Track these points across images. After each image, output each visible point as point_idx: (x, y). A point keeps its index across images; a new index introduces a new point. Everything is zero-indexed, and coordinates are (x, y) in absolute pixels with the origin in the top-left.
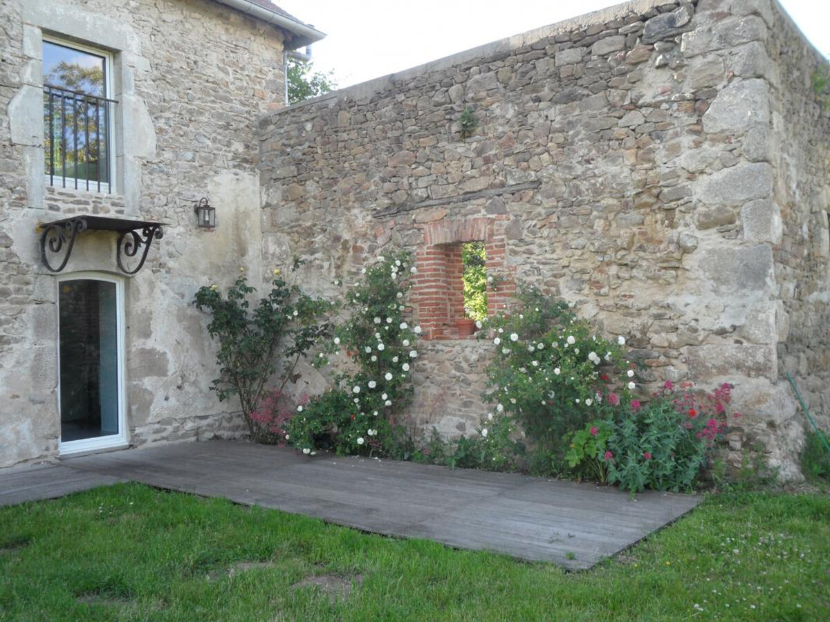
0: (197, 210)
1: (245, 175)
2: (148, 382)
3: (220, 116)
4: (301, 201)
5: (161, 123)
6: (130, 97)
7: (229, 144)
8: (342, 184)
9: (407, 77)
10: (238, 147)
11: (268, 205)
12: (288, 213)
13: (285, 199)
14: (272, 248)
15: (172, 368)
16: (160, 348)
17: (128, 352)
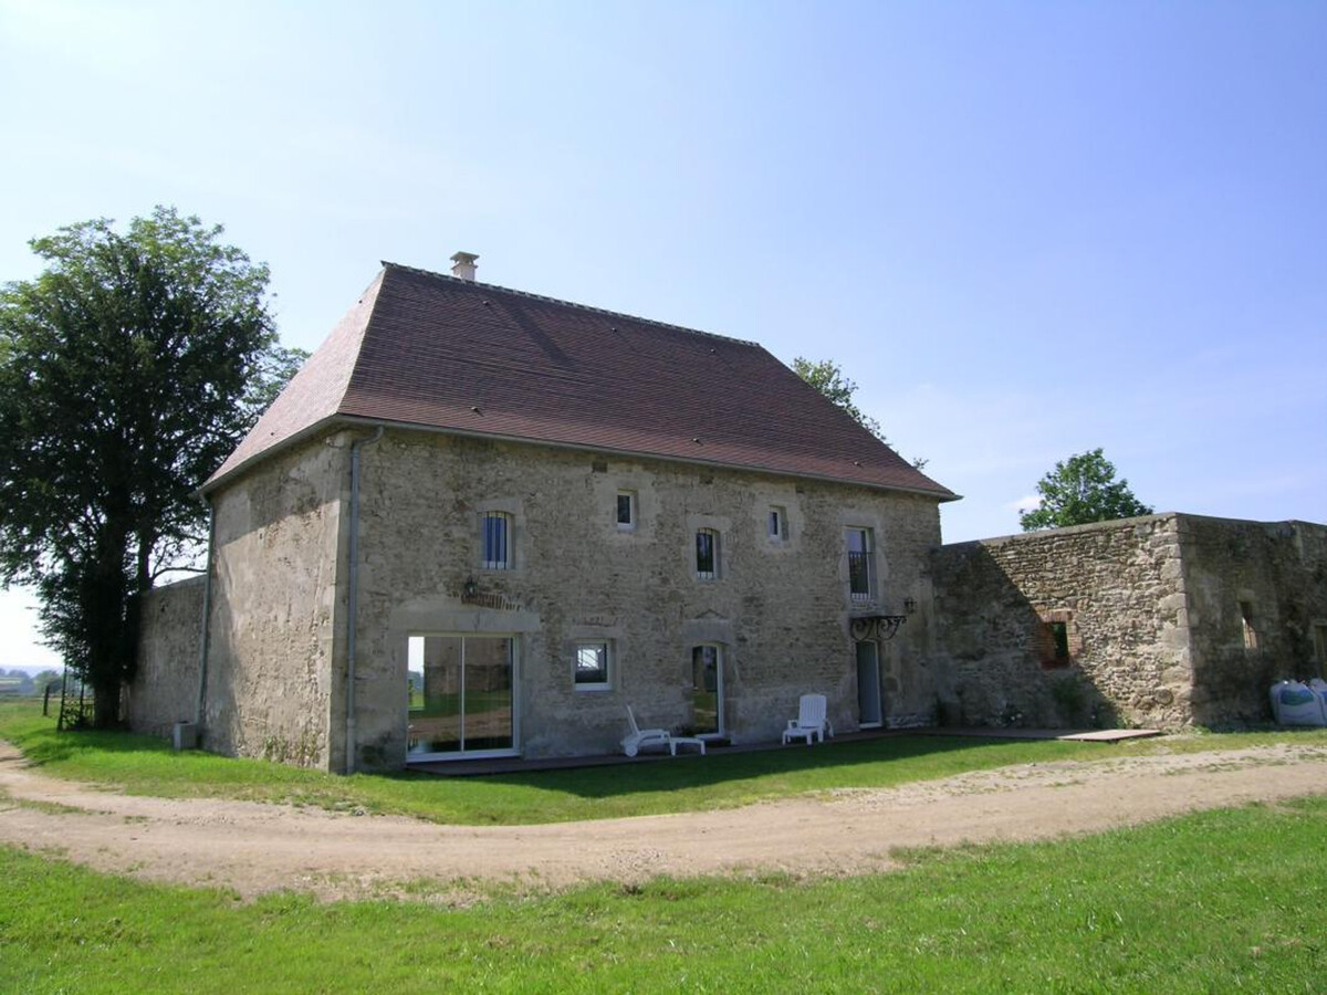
0: (906, 604)
1: (925, 581)
2: (891, 694)
3: (913, 551)
4: (959, 596)
5: (890, 560)
6: (878, 550)
7: (917, 565)
8: (985, 589)
9: (1021, 538)
10: (921, 566)
11: (938, 597)
12: (951, 602)
13: (949, 595)
14: (942, 621)
15: (900, 688)
16: (895, 677)
17: (881, 680)
